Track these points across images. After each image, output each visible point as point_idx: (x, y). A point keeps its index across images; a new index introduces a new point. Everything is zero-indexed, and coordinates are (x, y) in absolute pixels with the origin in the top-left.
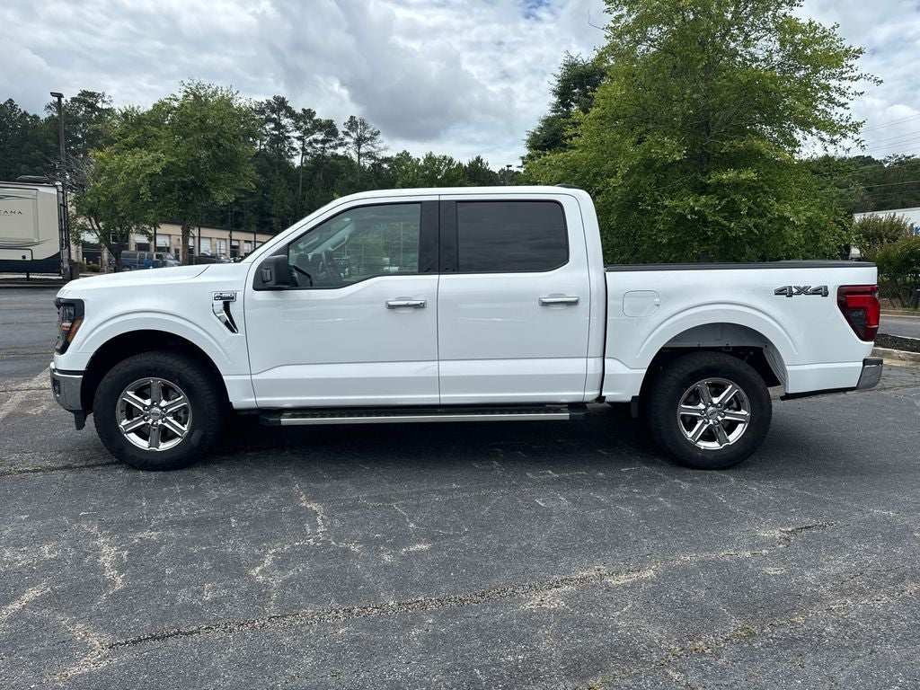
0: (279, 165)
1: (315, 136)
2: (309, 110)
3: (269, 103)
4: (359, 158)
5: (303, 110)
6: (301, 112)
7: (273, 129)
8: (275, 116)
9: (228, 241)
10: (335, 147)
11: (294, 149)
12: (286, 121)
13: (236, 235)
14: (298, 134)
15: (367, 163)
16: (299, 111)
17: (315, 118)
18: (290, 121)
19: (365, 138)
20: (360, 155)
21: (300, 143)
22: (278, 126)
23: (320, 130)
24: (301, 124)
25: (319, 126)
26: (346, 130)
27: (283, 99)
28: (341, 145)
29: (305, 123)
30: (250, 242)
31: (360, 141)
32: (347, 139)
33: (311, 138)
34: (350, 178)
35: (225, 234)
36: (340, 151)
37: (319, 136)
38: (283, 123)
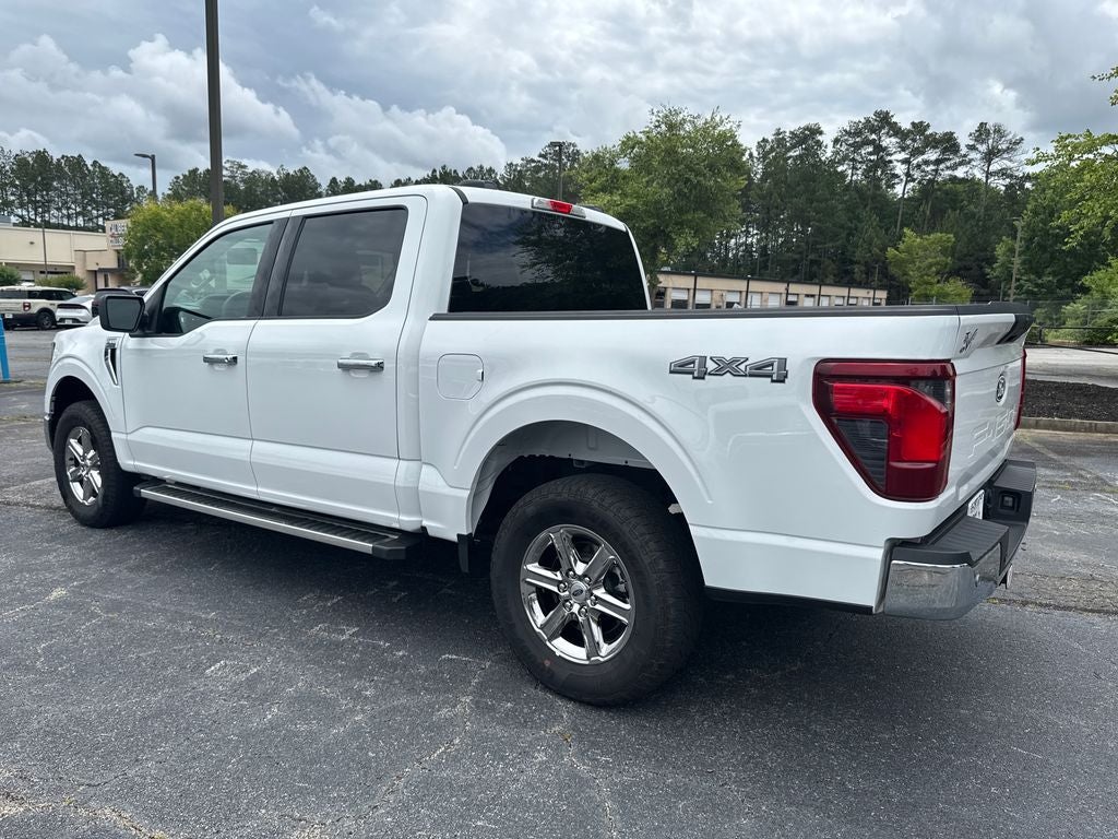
0: (874, 197)
1: (925, 157)
2: (921, 122)
3: (868, 121)
4: (987, 178)
5: (913, 124)
6: (909, 127)
7: (870, 154)
8: (874, 136)
9: (784, 296)
10: (954, 167)
11: (897, 176)
12: (889, 142)
13: (794, 288)
14: (903, 156)
15: (1000, 184)
16: (906, 125)
17: (928, 133)
18: (894, 140)
19: (999, 151)
20: (988, 174)
21: (904, 167)
22: (879, 149)
23: (935, 147)
24: (909, 142)
25: (932, 142)
26: (972, 143)
27: (887, 113)
28: (961, 164)
29: (914, 140)
30: (813, 296)
31: (990, 156)
32: (973, 155)
33: (920, 159)
34: (972, 207)
35: (781, 287)
36: (960, 173)
37: (932, 155)
38: (884, 144)
